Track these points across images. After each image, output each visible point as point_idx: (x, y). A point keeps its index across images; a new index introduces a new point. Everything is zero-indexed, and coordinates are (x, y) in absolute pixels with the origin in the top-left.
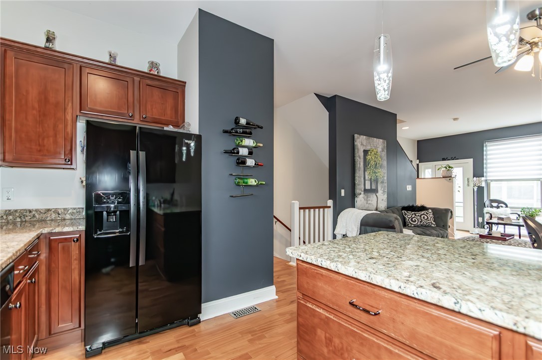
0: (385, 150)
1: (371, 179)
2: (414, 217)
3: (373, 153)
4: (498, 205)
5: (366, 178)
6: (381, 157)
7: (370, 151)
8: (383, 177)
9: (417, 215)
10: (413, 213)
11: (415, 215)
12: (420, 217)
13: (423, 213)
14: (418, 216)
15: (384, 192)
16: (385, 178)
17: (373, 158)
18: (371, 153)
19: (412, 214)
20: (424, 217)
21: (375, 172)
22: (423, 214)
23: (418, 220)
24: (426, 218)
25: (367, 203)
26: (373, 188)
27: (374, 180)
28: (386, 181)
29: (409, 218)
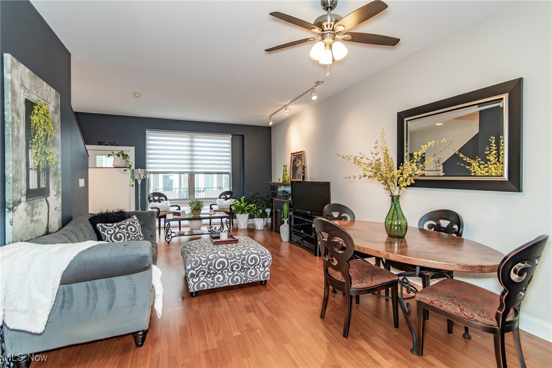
0: (59, 112)
1: (39, 166)
2: (118, 232)
3: (41, 112)
4: (159, 199)
5: (31, 165)
6: (53, 123)
7: (36, 105)
8: (57, 163)
9: (122, 227)
10: (115, 225)
11: (120, 229)
12: (127, 230)
13: (128, 222)
14: (124, 228)
15: (58, 192)
16: (59, 166)
17: (42, 121)
18: (38, 110)
19: (115, 228)
20: (131, 229)
21: (45, 153)
22: (129, 225)
23: (124, 235)
24: (134, 230)
25: (32, 221)
26: (41, 187)
27: (44, 170)
28: (59, 172)
29: (111, 235)
